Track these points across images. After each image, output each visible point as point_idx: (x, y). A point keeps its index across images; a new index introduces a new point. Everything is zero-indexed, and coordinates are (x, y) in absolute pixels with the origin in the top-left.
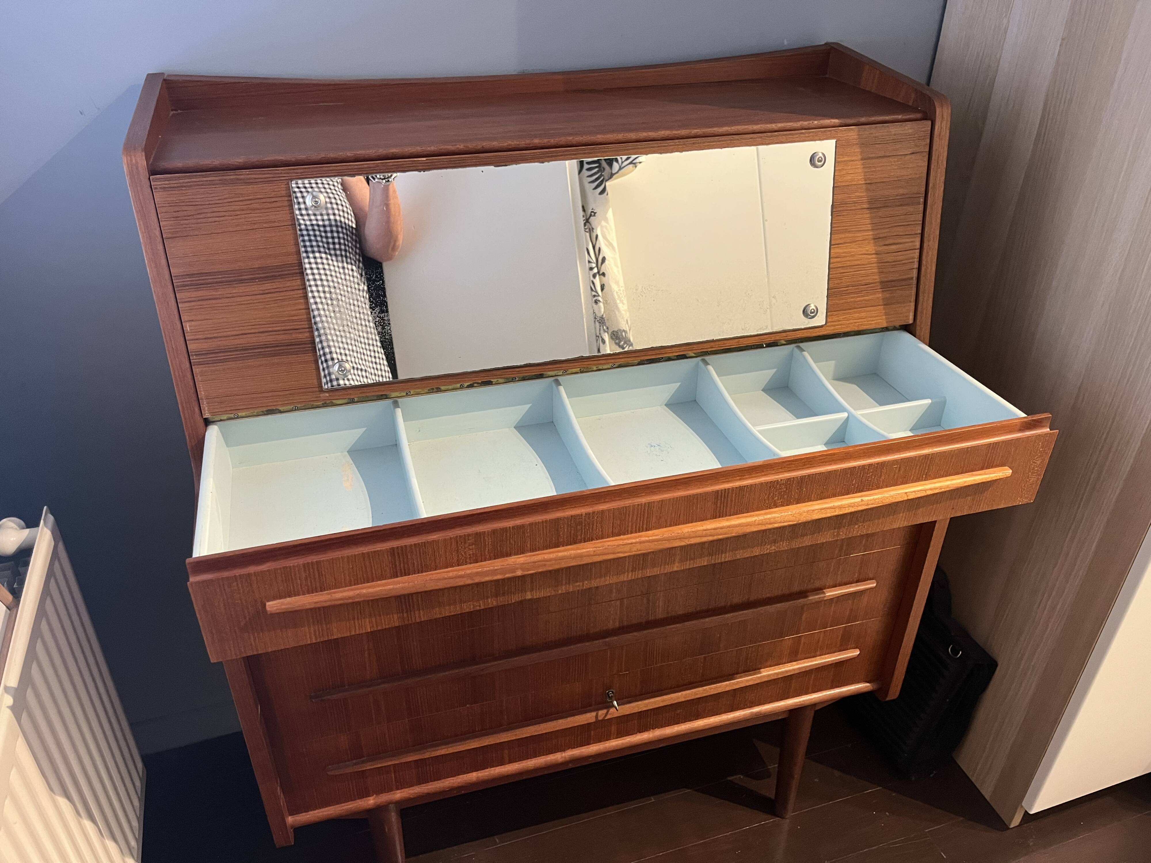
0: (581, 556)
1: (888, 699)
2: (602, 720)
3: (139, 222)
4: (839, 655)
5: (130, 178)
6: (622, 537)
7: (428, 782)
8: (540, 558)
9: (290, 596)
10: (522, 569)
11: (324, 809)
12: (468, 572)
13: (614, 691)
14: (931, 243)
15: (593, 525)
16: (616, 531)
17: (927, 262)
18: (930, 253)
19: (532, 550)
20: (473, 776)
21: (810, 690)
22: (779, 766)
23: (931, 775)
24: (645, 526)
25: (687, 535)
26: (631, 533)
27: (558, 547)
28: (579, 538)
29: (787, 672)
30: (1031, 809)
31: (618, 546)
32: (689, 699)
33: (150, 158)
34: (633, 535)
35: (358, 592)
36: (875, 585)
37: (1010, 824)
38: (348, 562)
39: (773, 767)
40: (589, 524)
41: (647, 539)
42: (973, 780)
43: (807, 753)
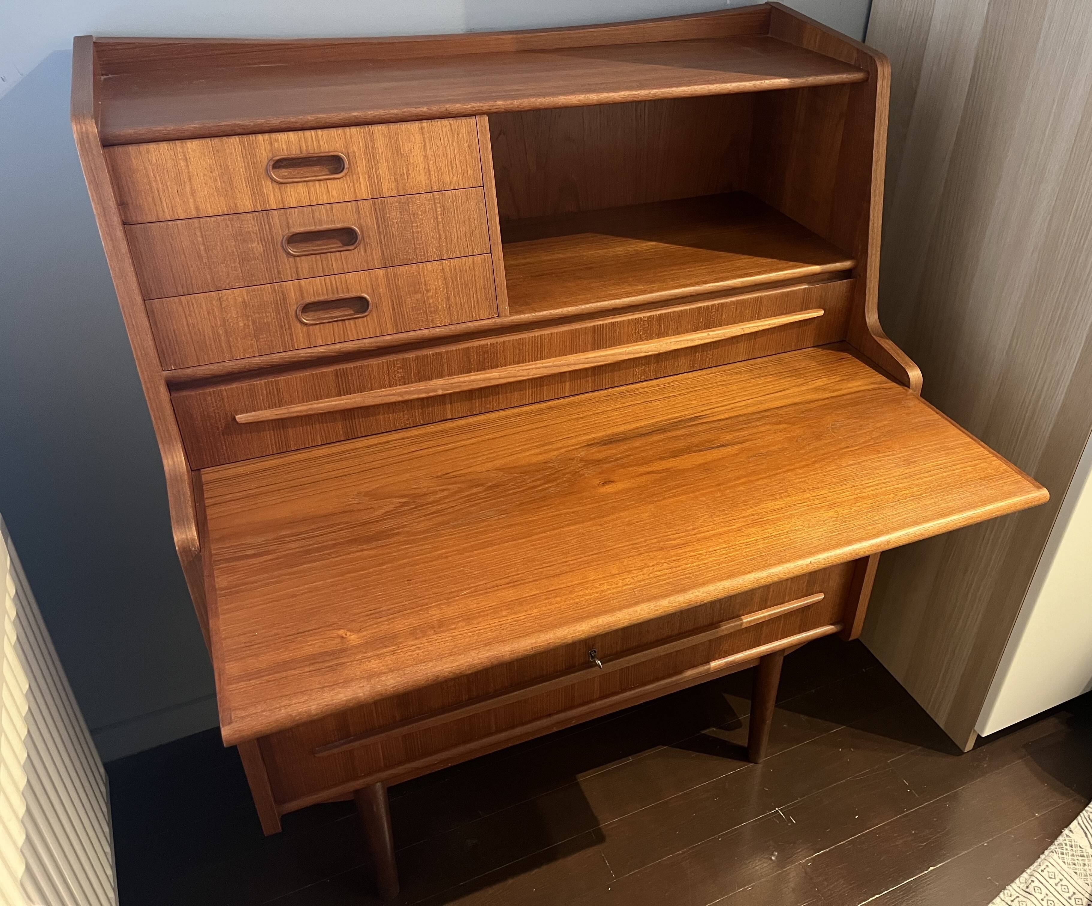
1: (851, 639)
3: (91, 193)
4: (805, 600)
5: (81, 145)
13: (597, 651)
14: (877, 198)
18: (876, 208)
21: (779, 636)
22: (750, 716)
29: (758, 619)
30: (983, 733)
33: (101, 124)
37: (964, 749)
39: (745, 717)
42: (929, 712)
43: (777, 698)
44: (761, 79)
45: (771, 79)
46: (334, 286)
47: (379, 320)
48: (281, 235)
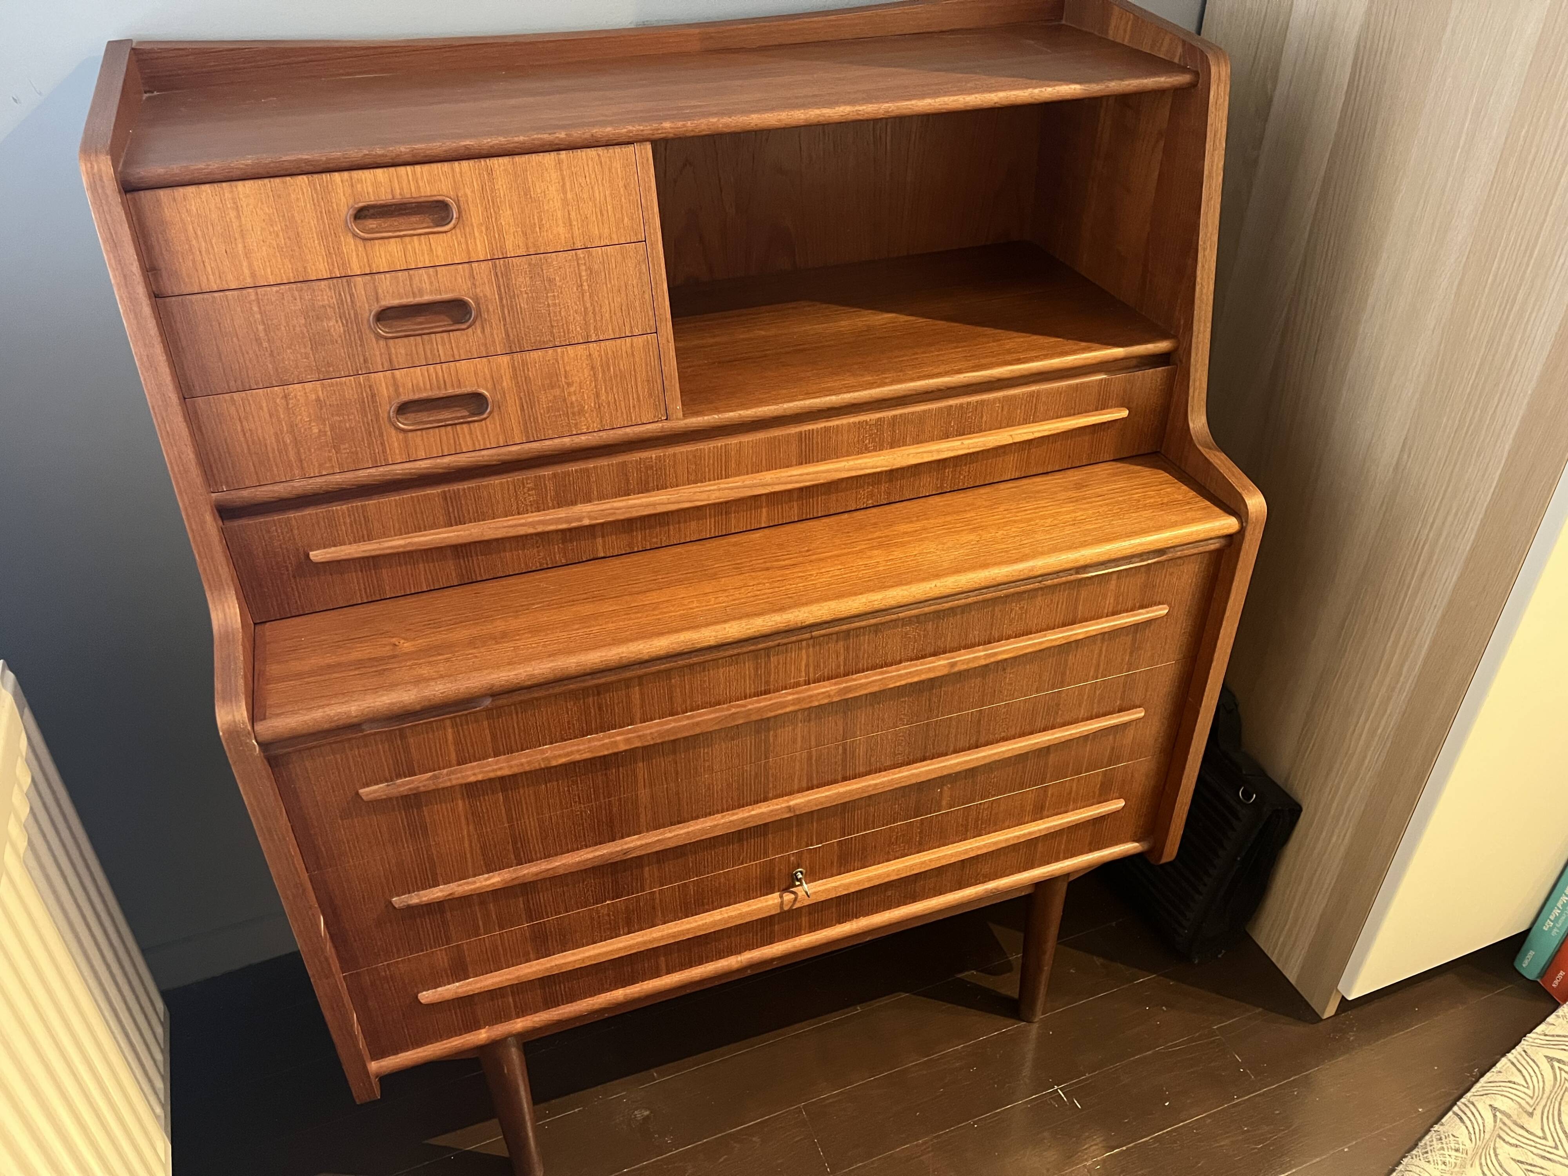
1: (1162, 862)
2: (789, 911)
3: (107, 255)
4: (1098, 808)
5: (92, 193)
7: (559, 1005)
11: (419, 1050)
13: (804, 871)
20: (619, 994)
21: (1061, 855)
22: (1023, 956)
23: (1220, 956)
29: (1032, 833)
30: (1349, 995)
32: (903, 876)
33: (118, 162)
36: (1143, 714)
37: (1323, 1013)
39: (1016, 957)
42: (1274, 960)
43: (1060, 937)
44: (1041, 86)
45: (1055, 86)
46: (441, 378)
47: (502, 425)
48: (368, 310)
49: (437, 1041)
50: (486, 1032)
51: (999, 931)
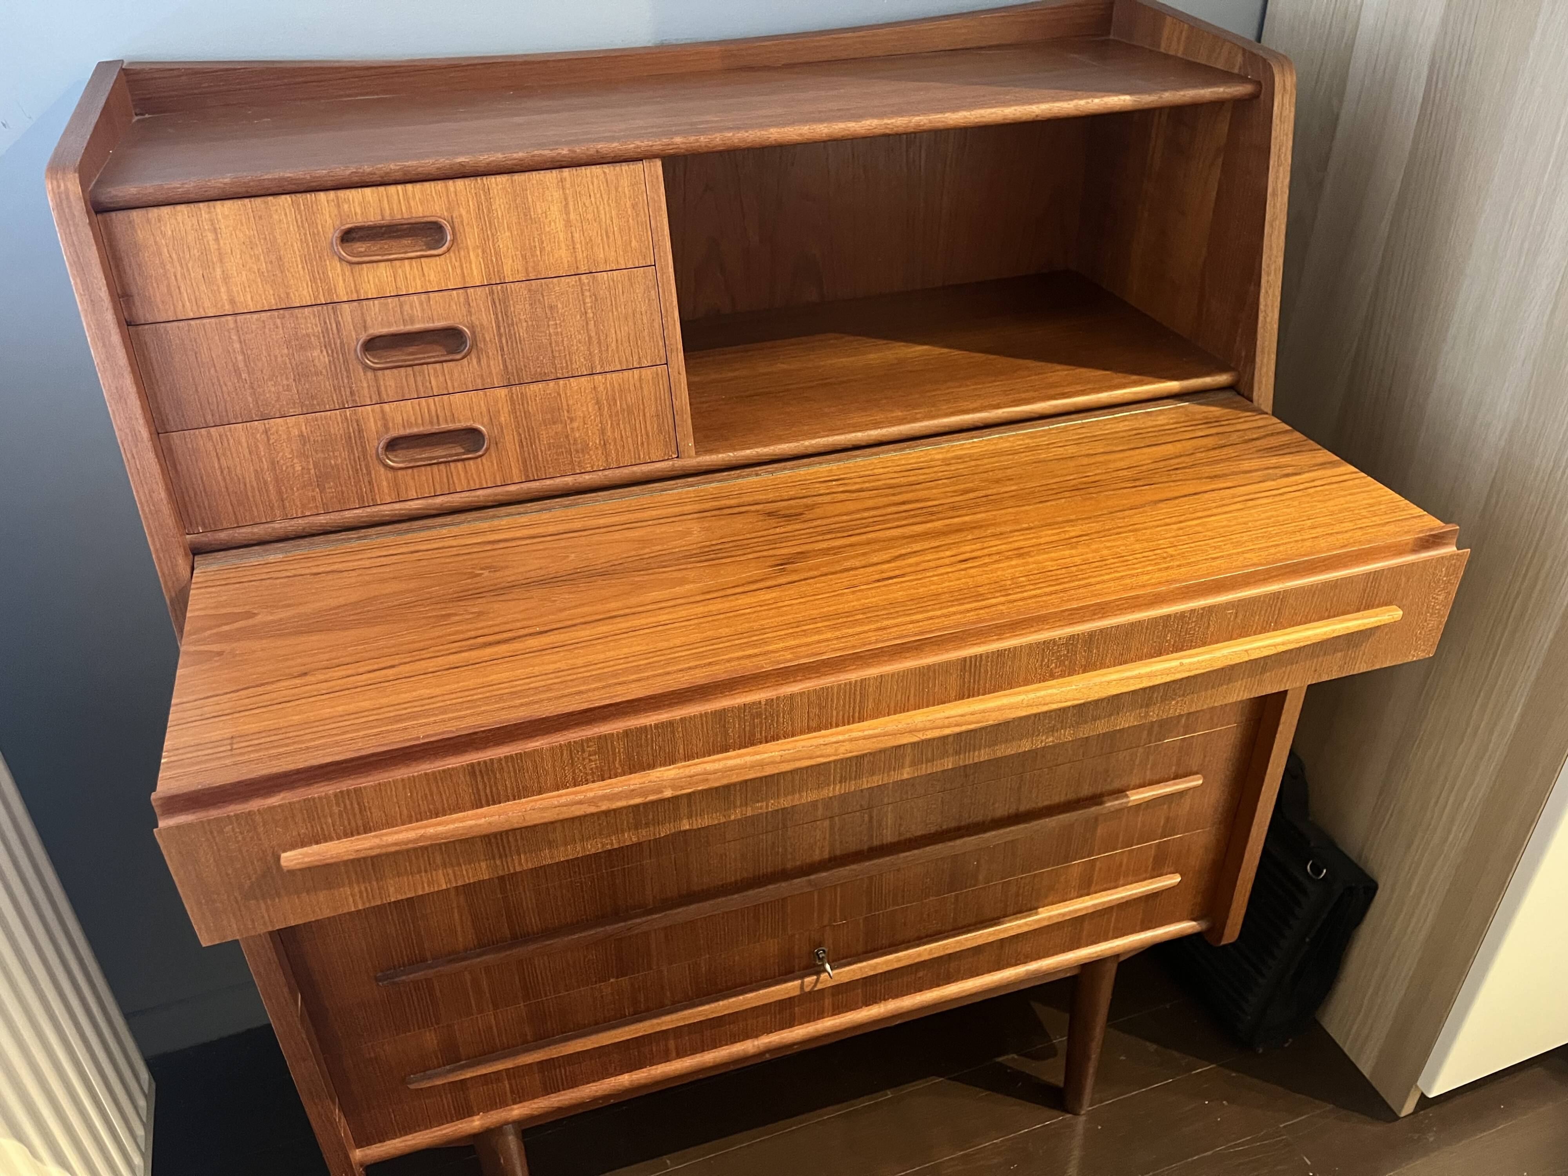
0: (762, 764)
1: (1222, 943)
2: (810, 992)
3: (74, 279)
4: (1151, 884)
5: (58, 213)
6: (823, 732)
7: (559, 1091)
8: (699, 769)
9: (317, 843)
10: (673, 788)
11: (409, 1137)
12: (591, 795)
13: (826, 950)
14: (1272, 276)
15: (778, 716)
16: (813, 724)
17: (1266, 305)
18: (1270, 292)
19: (688, 757)
20: (625, 1080)
21: (1111, 934)
22: (1069, 1040)
23: (1286, 1045)
24: (857, 715)
25: (920, 726)
26: (837, 726)
27: (727, 751)
28: (758, 736)
29: (1076, 911)
30: (1429, 1092)
31: (817, 746)
32: (935, 956)
33: (90, 182)
34: (840, 729)
35: (422, 832)
36: (1201, 782)
37: (1400, 1111)
38: (404, 788)
39: (1060, 1041)
40: (772, 716)
41: (861, 734)
42: (1346, 1050)
43: (1109, 1019)
44: (1088, 97)
45: (1103, 97)
46: (434, 413)
47: (500, 462)
48: (355, 339)
49: (426, 1128)
50: (478, 1120)
51: (1042, 1011)
